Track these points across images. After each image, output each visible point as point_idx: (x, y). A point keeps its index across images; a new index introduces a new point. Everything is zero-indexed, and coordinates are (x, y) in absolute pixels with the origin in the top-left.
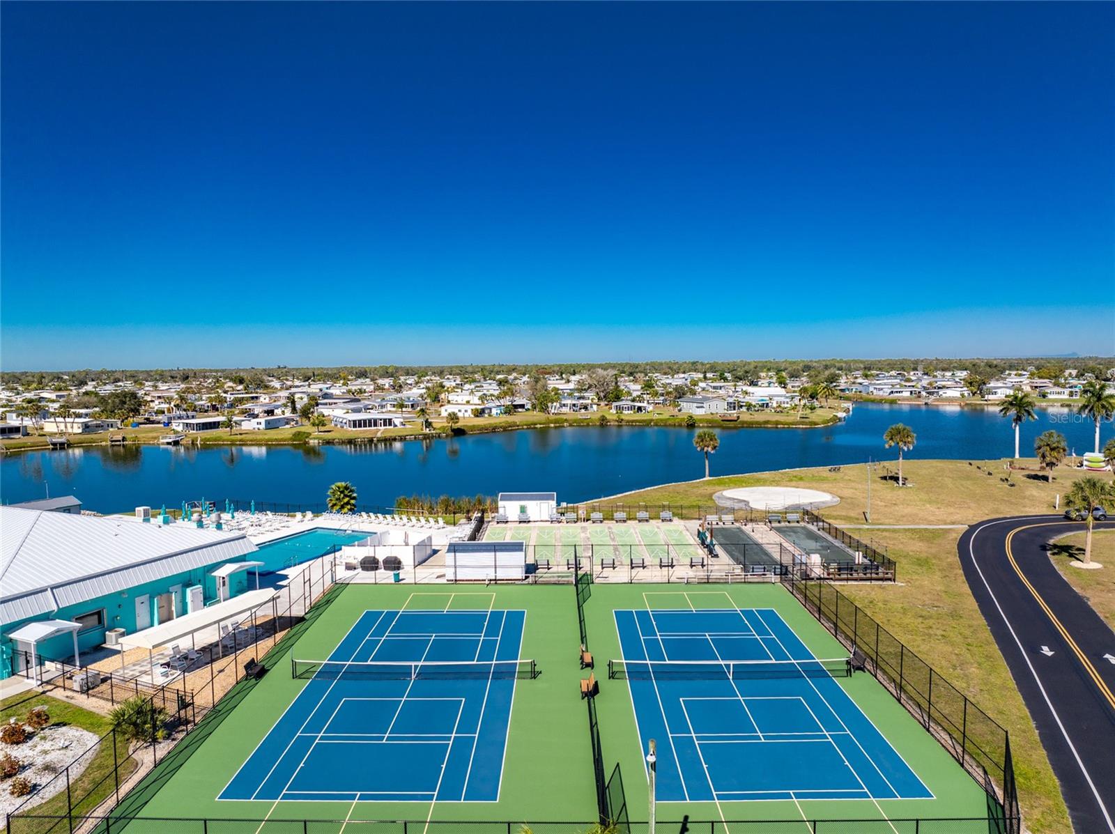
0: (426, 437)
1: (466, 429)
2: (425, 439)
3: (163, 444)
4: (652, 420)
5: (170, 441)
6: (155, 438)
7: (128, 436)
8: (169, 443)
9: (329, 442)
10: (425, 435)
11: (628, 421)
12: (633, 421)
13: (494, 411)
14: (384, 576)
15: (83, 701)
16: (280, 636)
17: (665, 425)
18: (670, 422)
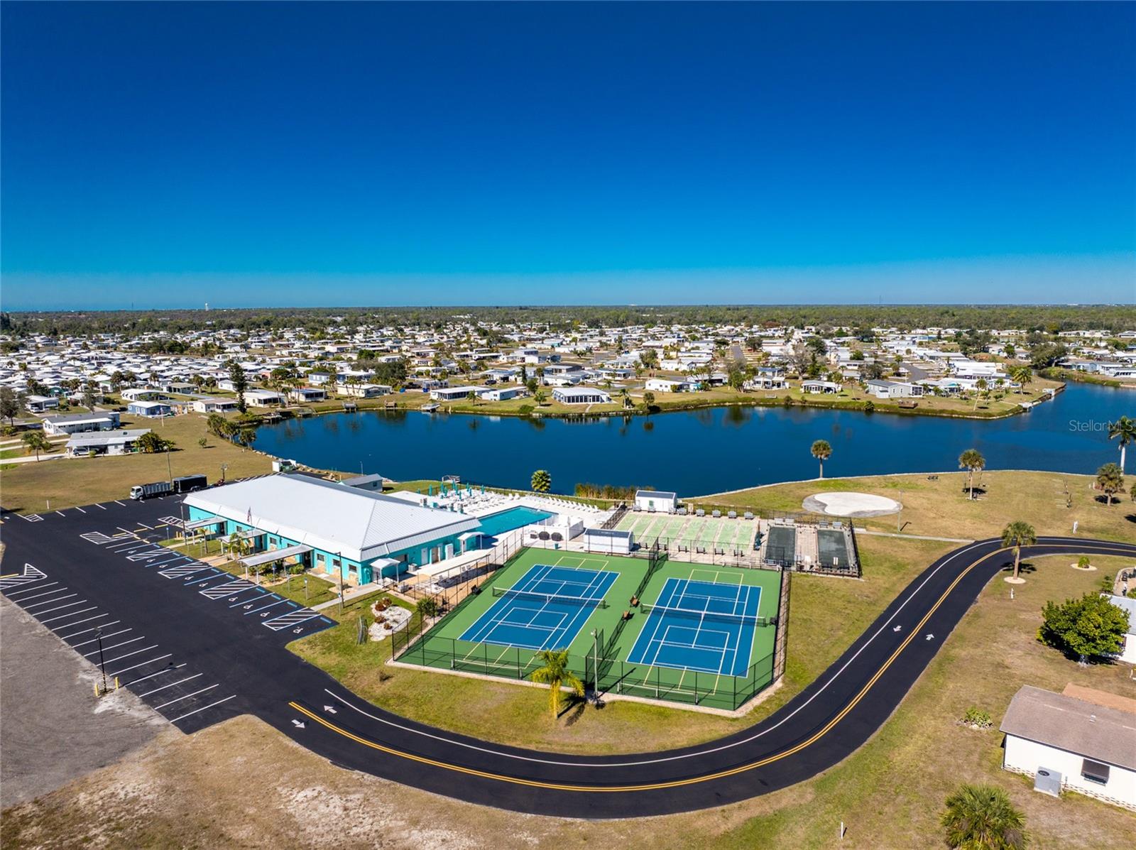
0: (626, 413)
1: (660, 406)
2: (624, 415)
3: (424, 411)
4: (833, 403)
5: (429, 408)
6: (418, 405)
7: (399, 403)
8: (428, 411)
9: (547, 416)
10: (624, 411)
11: (811, 403)
12: (816, 403)
13: (692, 387)
14: (550, 544)
15: (402, 596)
16: (489, 574)
17: (846, 409)
18: (850, 406)
